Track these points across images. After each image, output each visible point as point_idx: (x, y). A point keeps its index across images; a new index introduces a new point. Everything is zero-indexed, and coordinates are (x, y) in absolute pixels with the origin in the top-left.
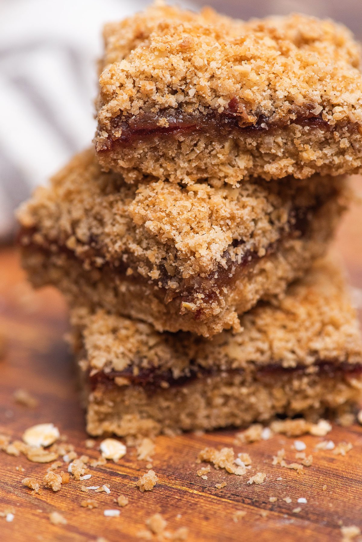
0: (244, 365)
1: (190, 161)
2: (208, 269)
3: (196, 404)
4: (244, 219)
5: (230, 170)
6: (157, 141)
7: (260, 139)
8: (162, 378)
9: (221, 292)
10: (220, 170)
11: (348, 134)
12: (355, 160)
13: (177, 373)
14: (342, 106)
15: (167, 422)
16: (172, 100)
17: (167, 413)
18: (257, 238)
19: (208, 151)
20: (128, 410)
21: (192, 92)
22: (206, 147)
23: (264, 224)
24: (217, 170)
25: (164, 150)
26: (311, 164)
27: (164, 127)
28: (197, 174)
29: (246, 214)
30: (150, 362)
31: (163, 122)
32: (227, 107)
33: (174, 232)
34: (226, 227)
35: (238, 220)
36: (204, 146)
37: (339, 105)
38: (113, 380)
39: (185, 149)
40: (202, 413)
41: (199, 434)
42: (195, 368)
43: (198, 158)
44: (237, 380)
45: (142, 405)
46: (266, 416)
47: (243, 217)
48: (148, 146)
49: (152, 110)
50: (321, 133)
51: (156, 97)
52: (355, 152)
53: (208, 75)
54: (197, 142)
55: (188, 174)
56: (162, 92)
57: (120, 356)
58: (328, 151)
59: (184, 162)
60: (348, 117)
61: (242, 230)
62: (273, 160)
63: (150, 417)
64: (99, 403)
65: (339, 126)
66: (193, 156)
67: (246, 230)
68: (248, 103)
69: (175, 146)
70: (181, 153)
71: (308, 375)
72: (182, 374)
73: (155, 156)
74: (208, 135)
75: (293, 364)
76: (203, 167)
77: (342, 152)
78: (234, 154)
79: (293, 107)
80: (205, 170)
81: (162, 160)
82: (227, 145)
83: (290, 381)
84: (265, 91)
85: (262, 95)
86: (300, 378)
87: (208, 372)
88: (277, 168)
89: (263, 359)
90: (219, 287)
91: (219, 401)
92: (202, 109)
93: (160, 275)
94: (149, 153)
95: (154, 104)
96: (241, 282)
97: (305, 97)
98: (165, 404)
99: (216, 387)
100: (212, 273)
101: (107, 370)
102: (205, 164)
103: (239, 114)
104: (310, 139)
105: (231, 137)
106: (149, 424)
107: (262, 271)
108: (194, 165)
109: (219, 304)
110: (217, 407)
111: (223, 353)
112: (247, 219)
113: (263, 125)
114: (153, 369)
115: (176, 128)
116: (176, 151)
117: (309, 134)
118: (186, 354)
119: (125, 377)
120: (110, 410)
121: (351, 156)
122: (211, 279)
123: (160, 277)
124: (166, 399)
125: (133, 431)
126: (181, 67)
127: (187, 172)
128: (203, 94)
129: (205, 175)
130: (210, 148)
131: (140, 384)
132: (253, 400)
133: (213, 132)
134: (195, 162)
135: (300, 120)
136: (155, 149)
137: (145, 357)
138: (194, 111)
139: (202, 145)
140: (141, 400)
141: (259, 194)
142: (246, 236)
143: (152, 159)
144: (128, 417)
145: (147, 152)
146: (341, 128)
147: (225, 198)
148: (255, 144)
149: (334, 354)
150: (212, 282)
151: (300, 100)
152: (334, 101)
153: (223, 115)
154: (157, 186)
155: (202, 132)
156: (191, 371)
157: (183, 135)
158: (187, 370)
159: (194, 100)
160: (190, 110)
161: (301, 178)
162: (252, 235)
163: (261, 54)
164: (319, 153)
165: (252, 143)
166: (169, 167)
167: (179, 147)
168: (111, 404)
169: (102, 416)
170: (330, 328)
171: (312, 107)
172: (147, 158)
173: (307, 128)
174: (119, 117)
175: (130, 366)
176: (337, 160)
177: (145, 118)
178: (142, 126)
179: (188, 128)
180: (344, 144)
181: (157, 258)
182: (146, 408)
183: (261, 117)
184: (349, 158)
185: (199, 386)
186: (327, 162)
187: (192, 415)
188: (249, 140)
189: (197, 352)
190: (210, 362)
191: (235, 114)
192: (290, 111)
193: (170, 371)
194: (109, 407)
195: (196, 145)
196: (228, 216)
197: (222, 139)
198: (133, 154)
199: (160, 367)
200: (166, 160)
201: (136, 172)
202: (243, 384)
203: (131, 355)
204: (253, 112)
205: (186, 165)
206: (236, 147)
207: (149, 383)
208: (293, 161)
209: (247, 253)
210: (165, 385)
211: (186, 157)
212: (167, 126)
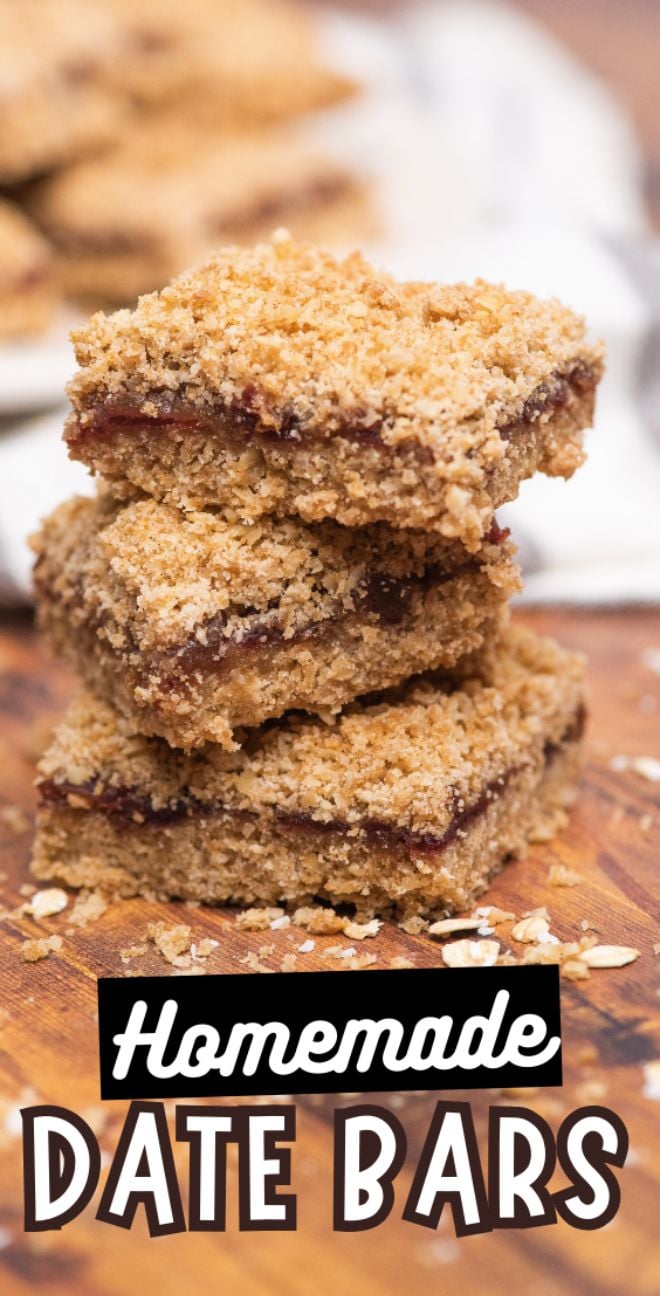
0: (258, 807)
1: (193, 475)
2: (167, 640)
3: (186, 856)
4: (257, 575)
5: (247, 497)
6: (143, 435)
7: (290, 454)
8: (137, 807)
9: (193, 681)
10: (235, 496)
11: (416, 464)
12: (427, 506)
13: (157, 803)
14: (412, 418)
15: (145, 879)
16: (169, 378)
17: (145, 864)
18: (282, 610)
19: (218, 463)
20: (89, 849)
21: (195, 369)
22: (215, 458)
23: (301, 590)
24: (229, 495)
25: (156, 453)
26: (362, 503)
27: (152, 418)
28: (203, 496)
29: (261, 568)
30: (122, 778)
31: (149, 408)
32: (239, 396)
33: (142, 578)
34: (221, 583)
35: (244, 575)
36: (211, 454)
37: (405, 416)
38: (65, 797)
39: (186, 457)
40: (196, 873)
41: (192, 906)
42: (187, 800)
43: (204, 471)
44: (248, 829)
45: (109, 845)
46: (290, 896)
47: (255, 572)
48: (134, 444)
49: (138, 389)
50: (375, 457)
51: (144, 368)
52: (428, 495)
53: (221, 346)
54: (203, 447)
55: (191, 495)
56: (155, 363)
57: (81, 762)
58: (387, 486)
59: (185, 476)
60: (417, 438)
61: (251, 592)
62: (312, 491)
63: (121, 866)
64: (49, 830)
65: (402, 448)
66: (196, 469)
67: (260, 594)
68: (271, 396)
69: (170, 450)
70: (181, 461)
71: (352, 840)
72: (165, 806)
73: (144, 460)
74: (214, 437)
75: (327, 818)
76: (212, 488)
77: (409, 491)
78: (259, 473)
79: (335, 410)
80: (213, 493)
81: (156, 468)
82: (244, 456)
83: (325, 846)
84: (305, 381)
85: (298, 386)
86: (339, 843)
87: (204, 809)
88: (308, 503)
89: (287, 803)
90: (188, 671)
91: (219, 859)
92: (209, 397)
93: (125, 643)
94: (136, 455)
95: (142, 378)
96: (244, 672)
97: (357, 396)
98: (142, 849)
99: (214, 836)
100: (174, 647)
101: (59, 781)
102: (215, 483)
103: (255, 411)
104: (362, 465)
105: (249, 445)
106: (116, 875)
107: (294, 664)
108: (197, 481)
109: (188, 697)
110: (214, 867)
111: (228, 784)
112: (262, 576)
113: (294, 433)
114: (123, 791)
115: (170, 421)
116: (173, 457)
117: (358, 455)
118: (177, 776)
119: (82, 796)
120: (62, 844)
121: (421, 499)
122: (172, 656)
123: (126, 646)
124: (144, 842)
125: (89, 883)
126: (187, 328)
127: (189, 491)
128: (209, 372)
129: (214, 501)
130: (221, 459)
131: (103, 811)
132: (269, 865)
133: (222, 433)
134: (199, 478)
135: (345, 431)
136: (143, 449)
137: (118, 771)
138: (197, 397)
139: (209, 453)
140: (106, 836)
141: (301, 543)
142: (260, 603)
143: (140, 464)
144: (85, 859)
145: (133, 453)
146: (407, 452)
147: (238, 538)
148: (282, 461)
149: (389, 812)
150: (172, 662)
151: (349, 400)
152: (401, 410)
153: (235, 410)
154: (143, 507)
155: (207, 431)
156: (180, 804)
157: (181, 433)
158: (174, 801)
159: (198, 381)
160: (191, 396)
161: (346, 523)
162: (274, 604)
163: (321, 324)
164: (372, 488)
165: (278, 458)
166: (164, 479)
167: (177, 453)
168: (63, 835)
169: (53, 852)
170: (396, 772)
171: (362, 414)
172: (133, 462)
173: (356, 446)
174: (95, 392)
175: (94, 780)
176: (399, 503)
177: (126, 398)
178: (120, 411)
179: (188, 423)
180: (408, 476)
181: (124, 616)
182: (115, 851)
183: (291, 421)
184: (416, 501)
185: (190, 830)
186: (385, 503)
187: (179, 873)
188: (275, 454)
189: (191, 776)
190: (209, 794)
191: (249, 410)
192: (330, 416)
193: (148, 798)
194: (61, 839)
195: (201, 451)
196: (227, 565)
197: (237, 448)
198: (111, 452)
199: (134, 789)
200: (161, 469)
201: (122, 483)
202: (256, 836)
203: (97, 765)
204: (278, 410)
205: (187, 480)
206: (261, 462)
207: (116, 812)
208: (336, 496)
209: (258, 631)
210: (139, 818)
211: (188, 468)
212: (155, 415)
